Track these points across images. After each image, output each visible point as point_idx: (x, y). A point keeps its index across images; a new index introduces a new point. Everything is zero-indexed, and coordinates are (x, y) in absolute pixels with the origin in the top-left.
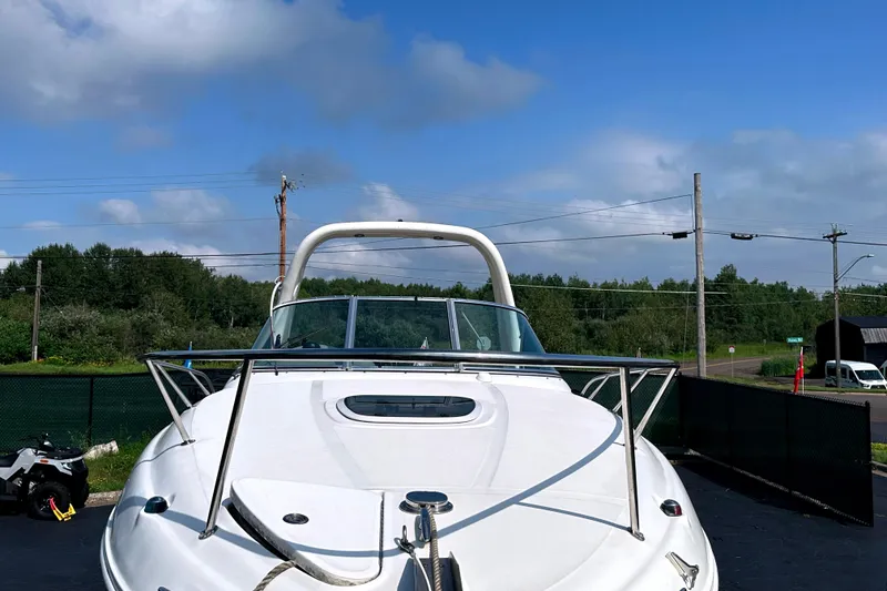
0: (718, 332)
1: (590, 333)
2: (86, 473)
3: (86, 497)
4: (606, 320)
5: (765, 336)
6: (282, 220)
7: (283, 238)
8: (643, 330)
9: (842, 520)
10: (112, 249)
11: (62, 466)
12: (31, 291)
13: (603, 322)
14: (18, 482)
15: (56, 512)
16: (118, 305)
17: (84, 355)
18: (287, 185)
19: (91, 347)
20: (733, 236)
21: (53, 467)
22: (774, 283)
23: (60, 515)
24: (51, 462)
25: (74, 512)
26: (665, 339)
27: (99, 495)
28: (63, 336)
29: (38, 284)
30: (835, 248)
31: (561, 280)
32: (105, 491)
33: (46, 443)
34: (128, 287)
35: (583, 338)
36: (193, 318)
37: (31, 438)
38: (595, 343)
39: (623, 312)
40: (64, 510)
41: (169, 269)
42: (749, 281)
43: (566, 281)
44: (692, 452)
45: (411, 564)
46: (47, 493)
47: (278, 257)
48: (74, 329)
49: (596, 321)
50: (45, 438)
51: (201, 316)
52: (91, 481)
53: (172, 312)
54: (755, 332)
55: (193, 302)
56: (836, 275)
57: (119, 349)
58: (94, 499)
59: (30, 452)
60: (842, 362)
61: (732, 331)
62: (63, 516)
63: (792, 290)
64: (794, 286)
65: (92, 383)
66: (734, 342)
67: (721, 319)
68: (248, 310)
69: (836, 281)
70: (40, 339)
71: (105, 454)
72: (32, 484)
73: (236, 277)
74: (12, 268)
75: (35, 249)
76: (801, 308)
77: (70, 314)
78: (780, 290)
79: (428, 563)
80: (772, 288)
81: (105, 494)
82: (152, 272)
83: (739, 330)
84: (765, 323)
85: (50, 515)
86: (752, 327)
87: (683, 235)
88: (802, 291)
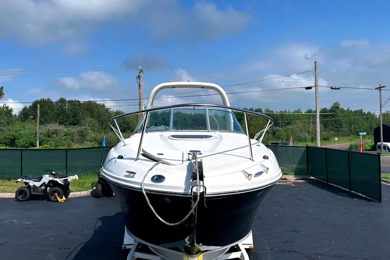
0: (332, 132)
1: (274, 133)
2: (69, 184)
3: (69, 194)
4: (281, 127)
5: (353, 134)
6: (140, 86)
7: (140, 93)
8: (297, 132)
9: (369, 201)
10: (67, 100)
11: (60, 181)
12: (35, 118)
13: (280, 128)
14: (43, 188)
15: (58, 198)
16: (70, 124)
17: (58, 144)
18: (141, 71)
19: (61, 141)
20: (332, 88)
21: (57, 181)
22: (357, 110)
23: (60, 200)
24: (56, 179)
25: (65, 199)
26: (307, 135)
27: (73, 193)
28: (49, 136)
29: (38, 115)
30: (380, 93)
31: (261, 110)
32: (76, 192)
33: (53, 172)
34: (74, 116)
35: (270, 135)
36: (102, 129)
37: (47, 170)
38: (276, 137)
39: (289, 124)
40: (61, 198)
41: (91, 108)
42: (345, 109)
43: (263, 110)
44: (312, 178)
45: (191, 163)
46: (54, 192)
47: (138, 101)
48: (54, 133)
49: (277, 128)
50: (52, 170)
51: (105, 128)
52: (71, 188)
53: (94, 126)
54: (348, 132)
55: (102, 122)
56: (381, 105)
57: (73, 141)
58: (71, 195)
59: (47, 176)
60: (384, 143)
61: (338, 131)
62: (61, 200)
63: (365, 113)
64: (366, 111)
65: (67, 152)
66: (338, 136)
67: (332, 126)
68: (125, 125)
69: (381, 108)
70: (40, 138)
71: (73, 180)
72: (48, 188)
73: (120, 111)
74: (25, 109)
75: (35, 101)
76: (369, 121)
77: (52, 127)
78: (360, 113)
79: (195, 163)
80: (356, 112)
81: (76, 193)
82: (84, 109)
83: (341, 131)
84: (353, 127)
85: (56, 200)
86: (347, 129)
87: (310, 88)
88: (369, 113)
